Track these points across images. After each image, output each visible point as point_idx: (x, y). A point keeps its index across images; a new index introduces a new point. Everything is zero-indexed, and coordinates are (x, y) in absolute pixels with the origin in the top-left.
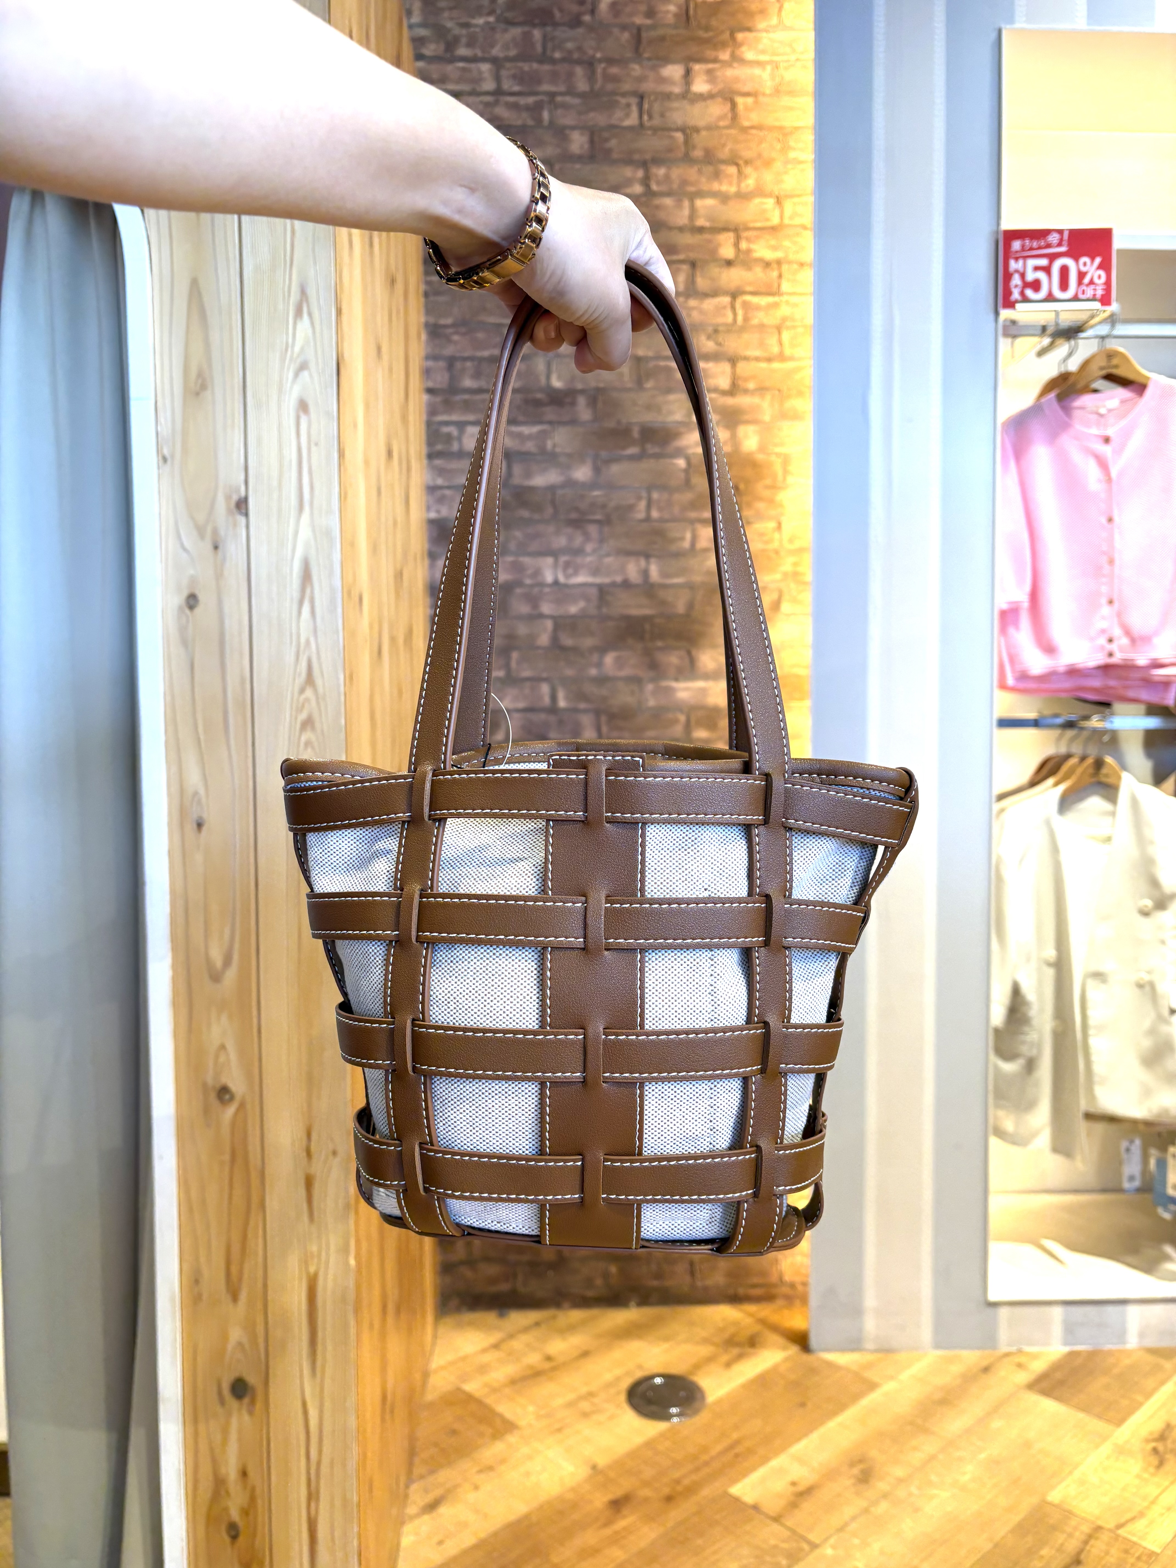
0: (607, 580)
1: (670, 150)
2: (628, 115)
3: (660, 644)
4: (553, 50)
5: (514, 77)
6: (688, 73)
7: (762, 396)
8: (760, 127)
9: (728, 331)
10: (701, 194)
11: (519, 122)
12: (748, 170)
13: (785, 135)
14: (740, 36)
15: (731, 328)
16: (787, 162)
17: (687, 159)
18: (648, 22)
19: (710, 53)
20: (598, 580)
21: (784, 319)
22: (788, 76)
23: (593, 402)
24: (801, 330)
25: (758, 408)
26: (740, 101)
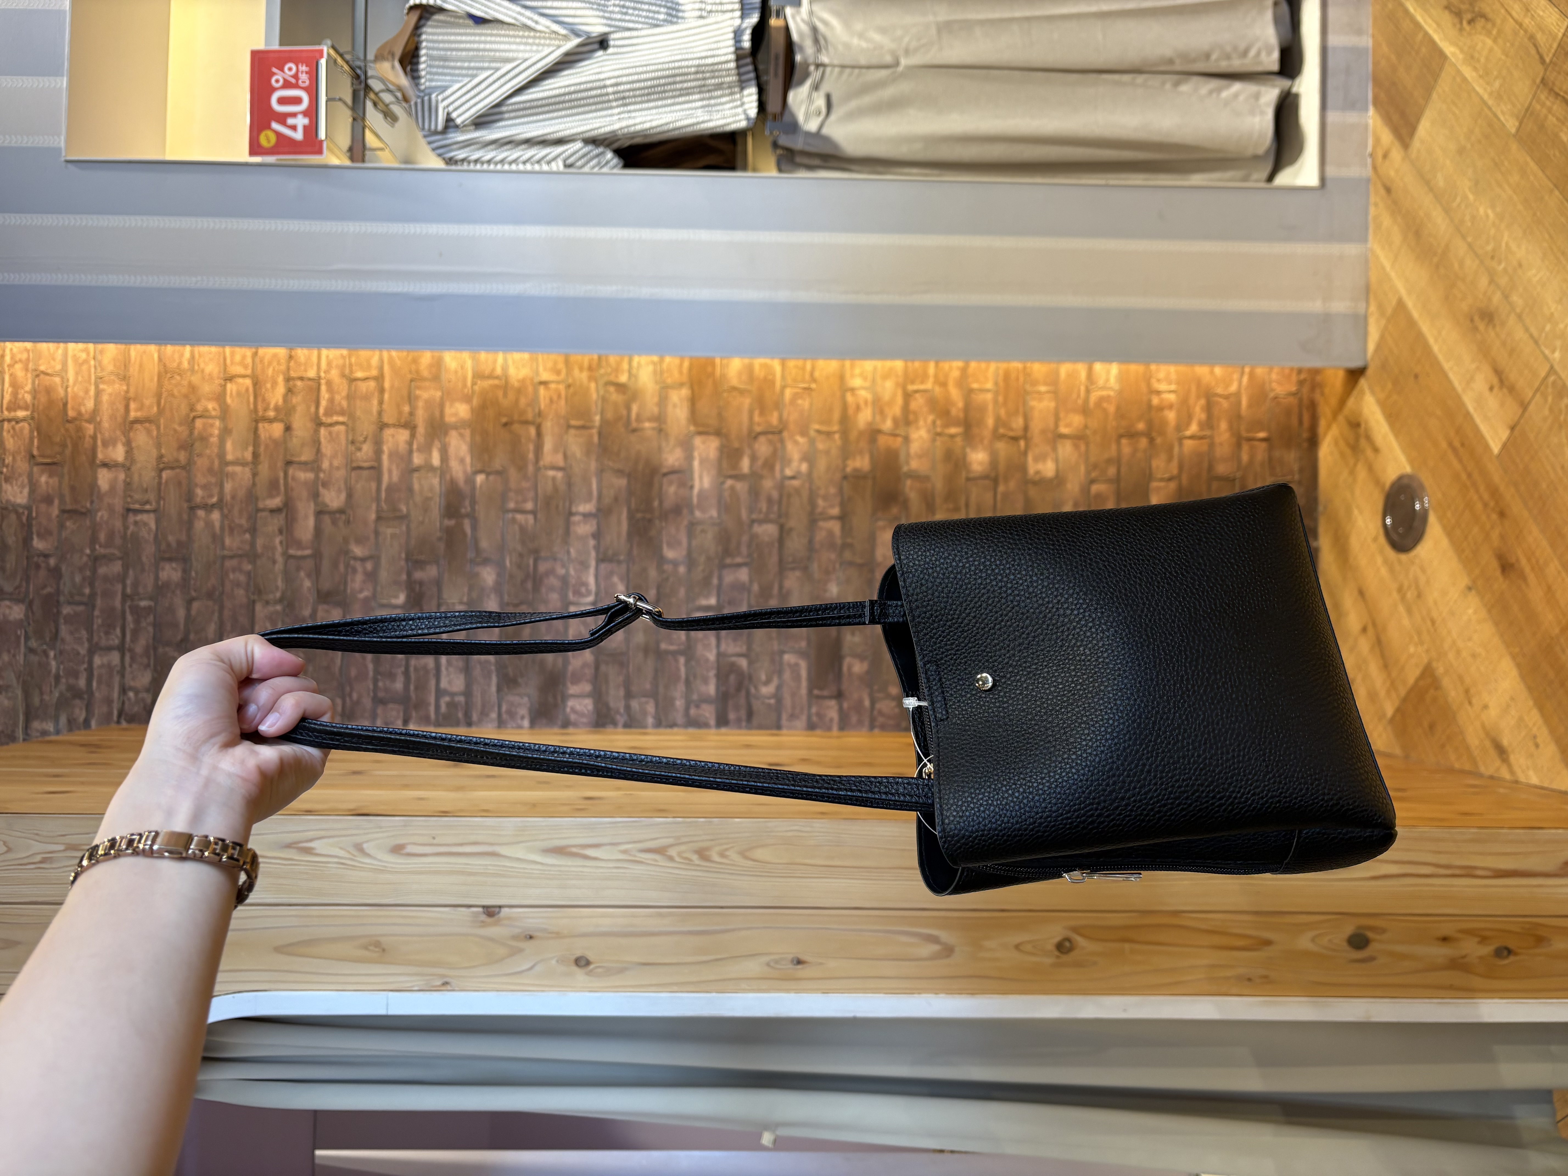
0: (593, 554)
1: (179, 484)
2: (145, 524)
3: (656, 504)
4: (83, 595)
5: (107, 633)
6: (105, 465)
7: (417, 398)
8: (159, 396)
9: (353, 430)
10: (222, 455)
11: (151, 629)
12: (199, 407)
13: (166, 372)
14: (71, 413)
15: (351, 427)
16: (192, 370)
17: (187, 467)
18: (56, 502)
19: (87, 443)
20: (593, 563)
21: (343, 375)
22: (111, 368)
23: (419, 564)
24: (353, 360)
25: (429, 403)
26: (133, 415)
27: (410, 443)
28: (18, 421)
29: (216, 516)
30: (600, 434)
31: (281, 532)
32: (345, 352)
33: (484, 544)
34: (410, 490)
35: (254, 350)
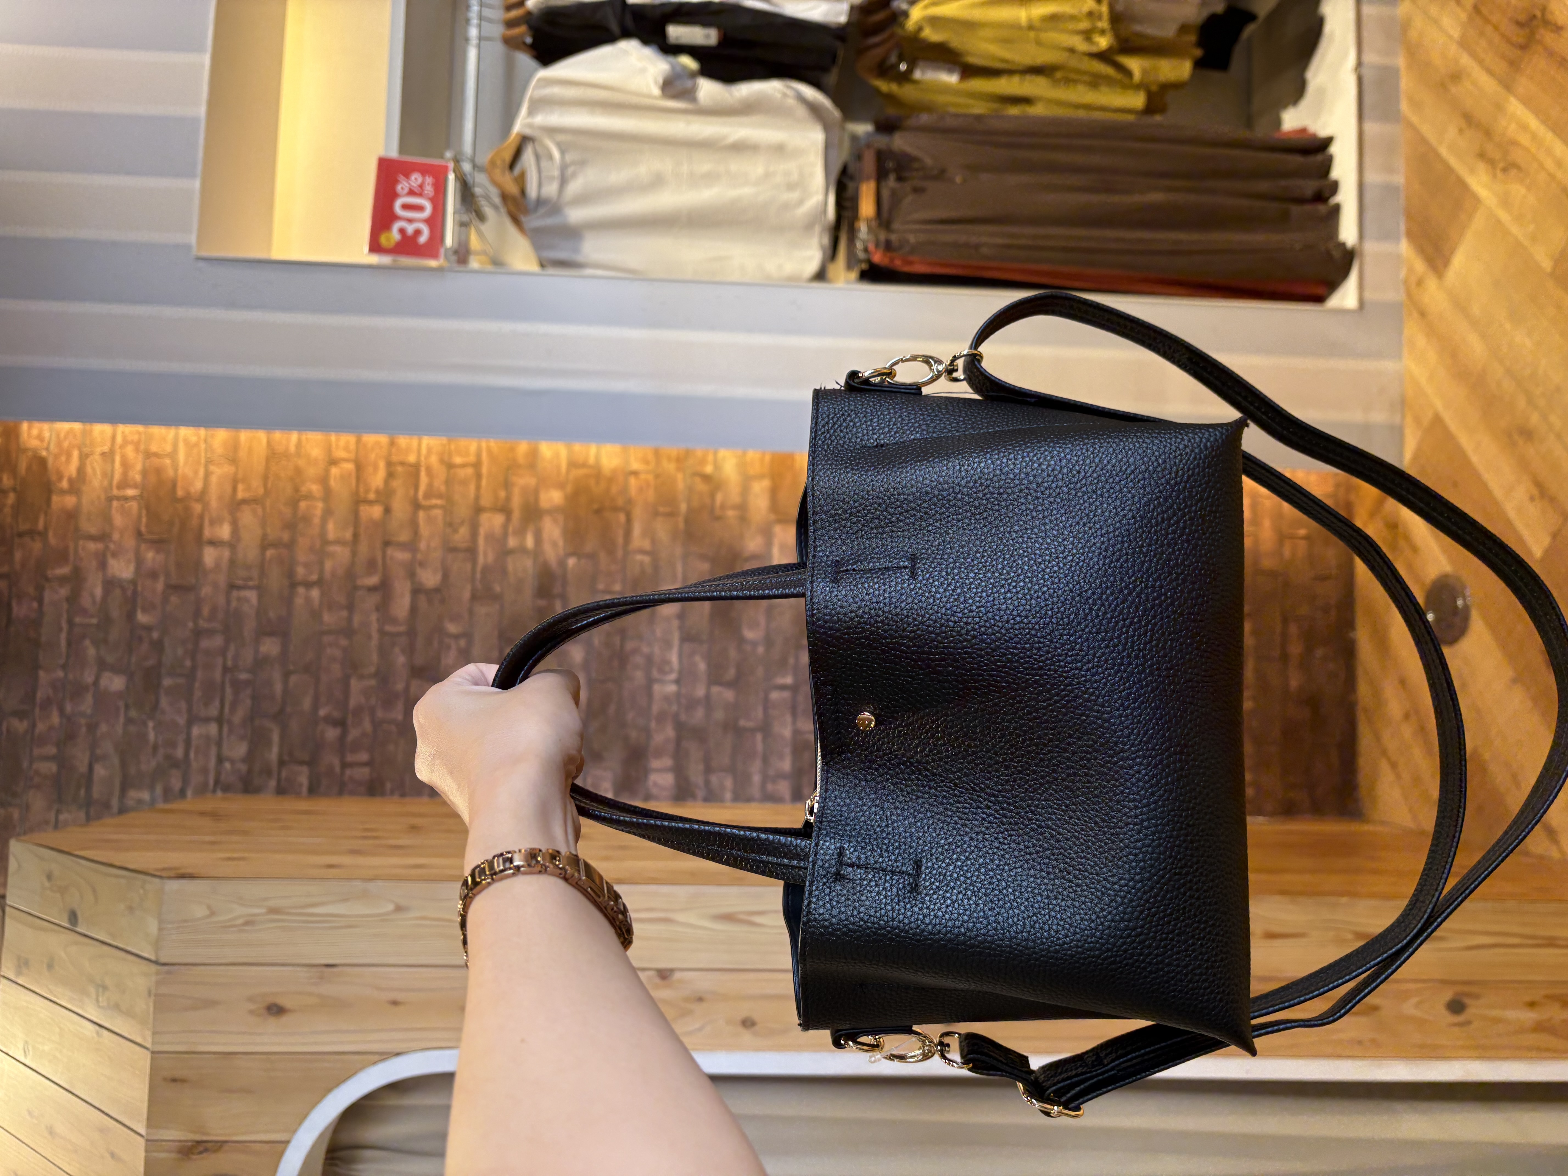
0: (677, 634)
1: (282, 562)
2: (247, 600)
4: (183, 667)
5: (206, 705)
6: (211, 543)
7: (513, 484)
8: (265, 478)
9: (451, 513)
10: (323, 535)
11: (248, 702)
12: (304, 489)
13: (274, 456)
14: (180, 493)
15: (448, 511)
16: (298, 454)
17: (290, 545)
18: (162, 577)
19: (195, 522)
20: (676, 642)
21: (442, 461)
22: (219, 451)
24: (453, 447)
25: (524, 489)
26: (240, 495)
27: (505, 527)
28: (126, 499)
29: (315, 593)
30: (687, 521)
31: (377, 609)
32: (444, 439)
34: (504, 571)
35: (357, 436)
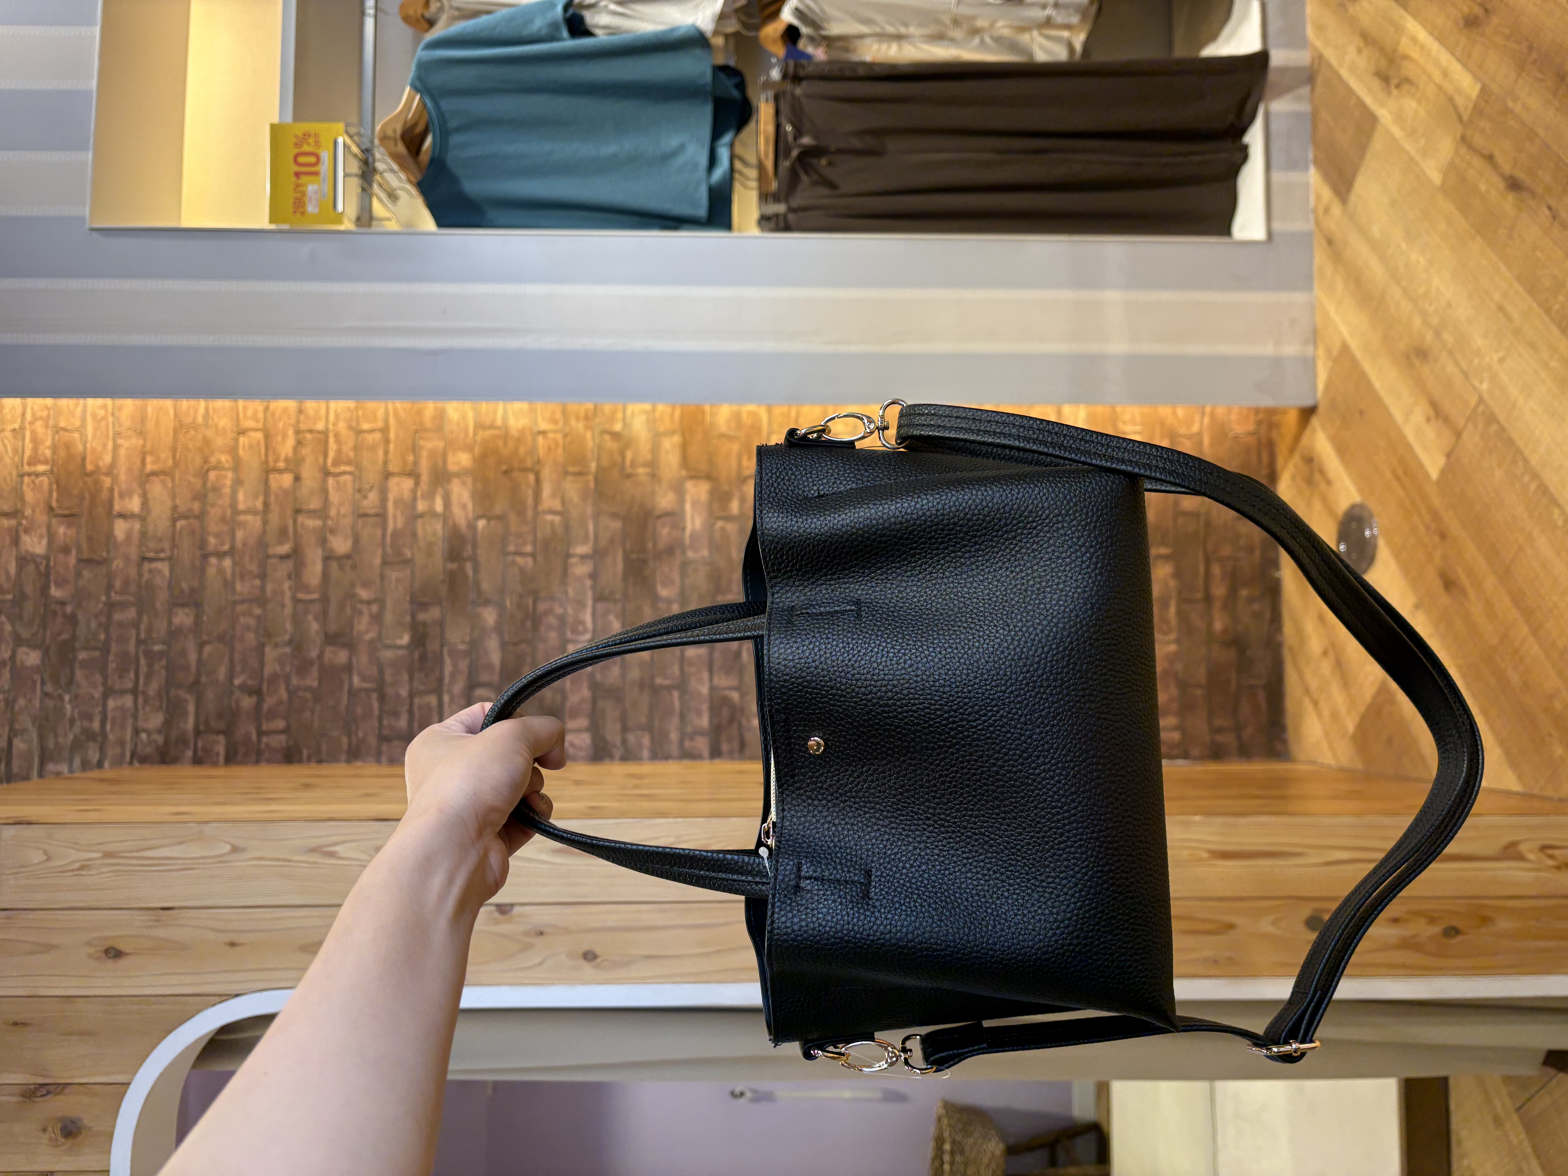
0: (590, 594)
1: (193, 533)
2: (160, 572)
3: (650, 545)
4: (98, 640)
5: (121, 677)
6: (122, 516)
7: (421, 448)
8: (174, 450)
9: (360, 479)
10: (234, 505)
11: (163, 672)
12: (213, 460)
13: (182, 426)
14: (89, 467)
15: (357, 477)
16: (207, 425)
17: (201, 516)
18: (74, 552)
19: (105, 495)
20: (590, 602)
21: (350, 428)
22: (127, 423)
23: (423, 606)
24: (360, 411)
25: (432, 453)
26: (149, 467)
27: (414, 491)
28: (37, 475)
29: (227, 563)
30: (596, 479)
31: (289, 577)
32: (351, 404)
33: (485, 586)
34: (414, 535)
35: (265, 404)
